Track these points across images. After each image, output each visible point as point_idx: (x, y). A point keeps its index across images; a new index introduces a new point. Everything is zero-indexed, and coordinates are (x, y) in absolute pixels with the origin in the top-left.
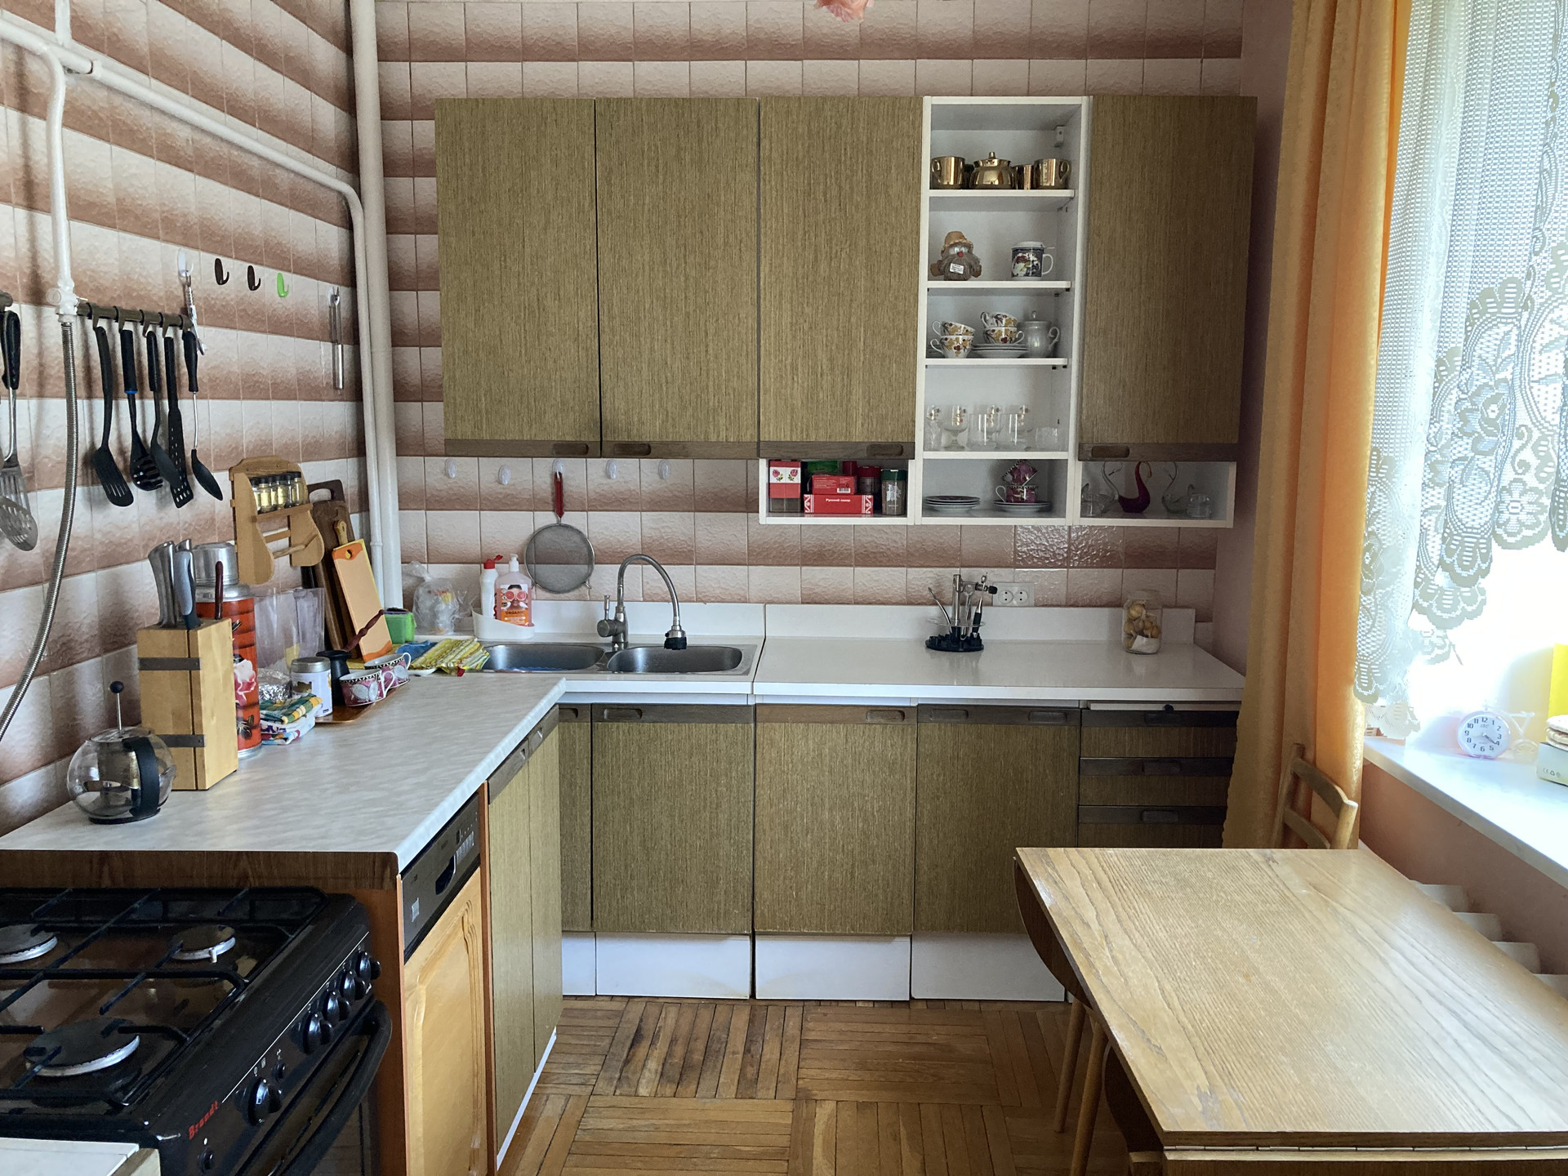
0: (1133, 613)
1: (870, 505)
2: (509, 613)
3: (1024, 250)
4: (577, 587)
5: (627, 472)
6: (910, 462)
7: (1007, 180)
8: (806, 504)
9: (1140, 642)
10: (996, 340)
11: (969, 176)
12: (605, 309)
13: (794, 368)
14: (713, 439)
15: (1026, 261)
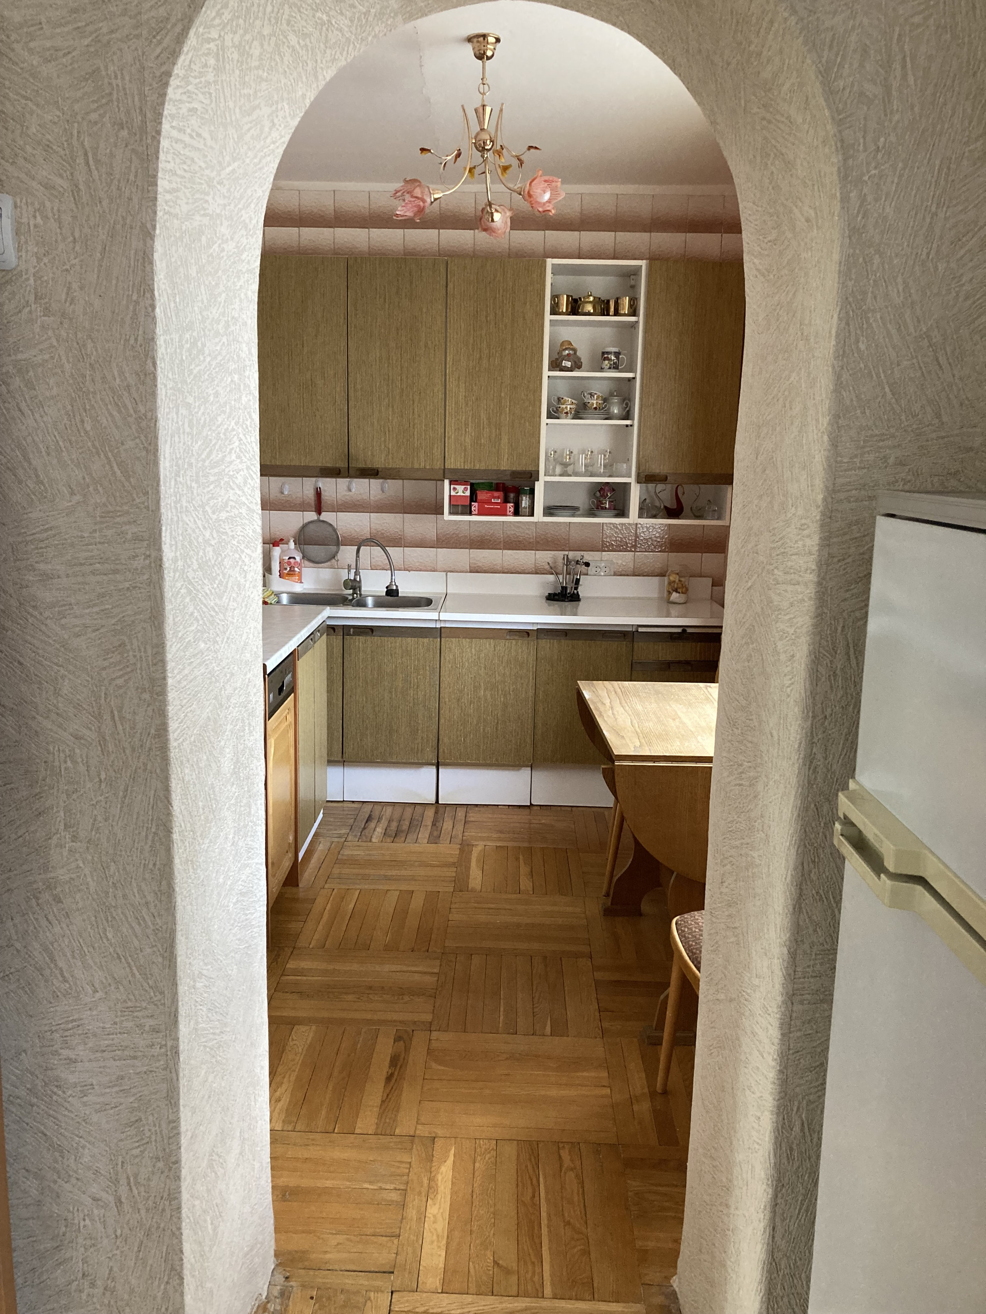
0: (672, 578)
1: (512, 510)
2: (288, 574)
3: (608, 353)
4: (329, 560)
5: (362, 488)
6: (536, 483)
7: (599, 310)
8: (473, 508)
9: (675, 596)
10: (590, 408)
11: (575, 307)
12: (351, 385)
13: (466, 425)
14: (416, 466)
15: (609, 359)
